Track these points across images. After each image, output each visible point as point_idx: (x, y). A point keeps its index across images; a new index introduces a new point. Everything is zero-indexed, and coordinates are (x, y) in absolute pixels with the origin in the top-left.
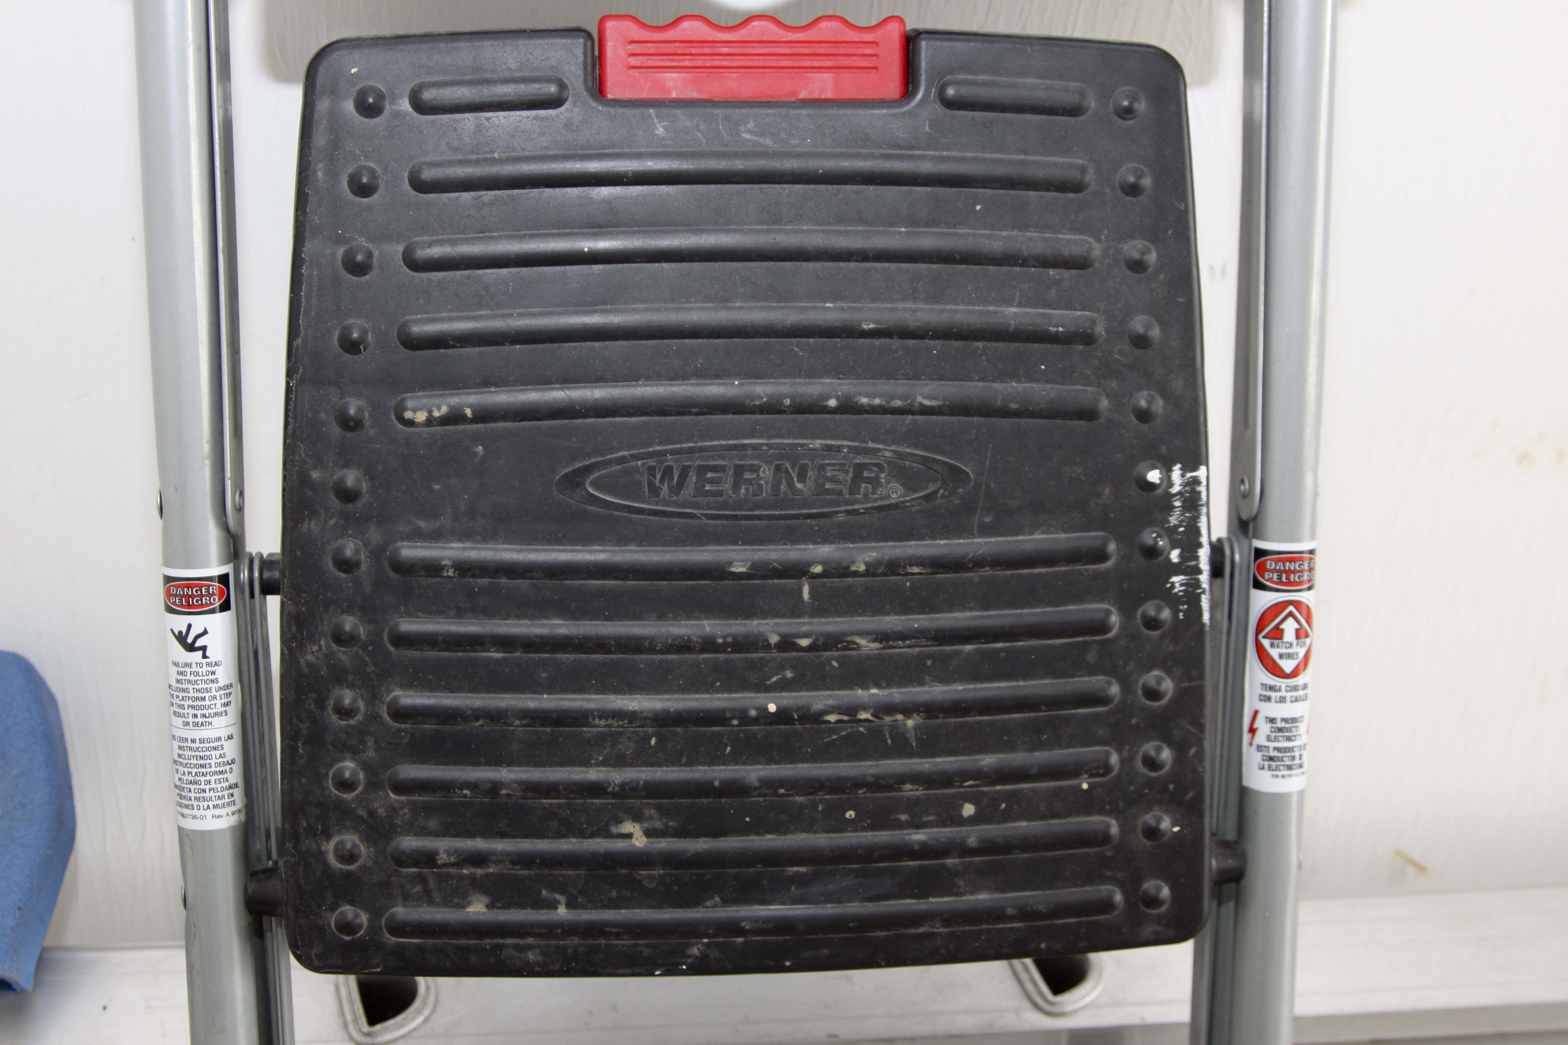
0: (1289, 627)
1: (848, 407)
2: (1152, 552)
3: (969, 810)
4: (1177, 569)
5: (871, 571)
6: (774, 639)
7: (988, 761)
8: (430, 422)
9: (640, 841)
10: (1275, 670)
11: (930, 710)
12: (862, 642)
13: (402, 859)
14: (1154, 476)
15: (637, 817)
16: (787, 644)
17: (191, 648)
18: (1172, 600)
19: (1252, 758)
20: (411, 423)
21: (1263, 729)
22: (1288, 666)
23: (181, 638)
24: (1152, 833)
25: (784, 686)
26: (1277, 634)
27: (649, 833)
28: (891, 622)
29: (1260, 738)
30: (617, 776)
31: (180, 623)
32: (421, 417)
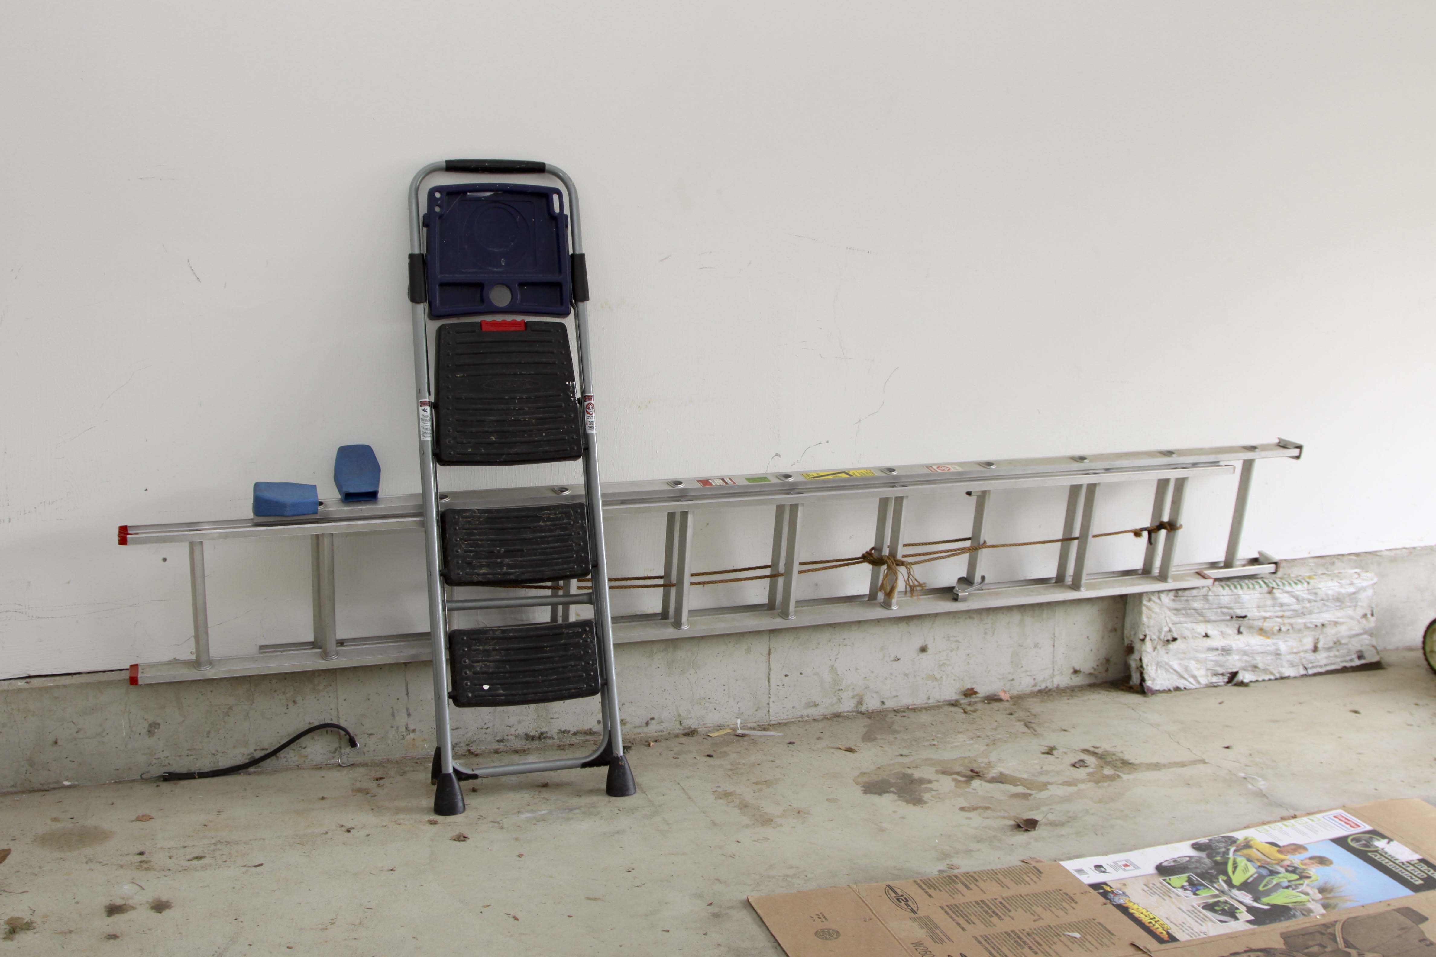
0: (591, 407)
1: (521, 374)
2: (568, 395)
3: (544, 434)
4: (572, 397)
5: (526, 398)
6: (512, 408)
7: (546, 426)
8: (460, 377)
9: (494, 439)
10: (590, 414)
11: (537, 419)
12: (526, 408)
13: (458, 443)
14: (567, 383)
15: (493, 436)
16: (514, 409)
17: (425, 411)
18: (572, 402)
19: (587, 428)
20: (457, 377)
21: (589, 423)
22: (591, 413)
23: (423, 410)
24: (573, 438)
25: (514, 415)
26: (589, 408)
27: (495, 438)
28: (530, 405)
29: (588, 425)
30: (490, 430)
31: (423, 408)
32: (459, 376)
